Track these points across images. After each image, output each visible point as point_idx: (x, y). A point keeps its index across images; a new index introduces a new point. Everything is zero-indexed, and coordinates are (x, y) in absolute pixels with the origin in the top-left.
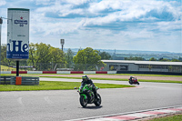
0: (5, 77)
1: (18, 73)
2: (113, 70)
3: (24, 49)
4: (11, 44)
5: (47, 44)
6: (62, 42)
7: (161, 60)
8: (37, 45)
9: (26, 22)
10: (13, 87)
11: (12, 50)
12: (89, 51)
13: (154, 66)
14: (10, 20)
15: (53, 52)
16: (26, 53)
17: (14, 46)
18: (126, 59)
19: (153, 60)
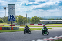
0: (8, 27)
1: (12, 26)
2: (44, 23)
3: (14, 17)
4: (9, 16)
5: (21, 16)
6: (26, 14)
7: (60, 19)
8: (18, 16)
9: (14, 8)
10: (11, 30)
11: (10, 18)
12: (35, 17)
13: (58, 21)
14: (9, 8)
15: (23, 18)
16: (15, 19)
17: (10, 17)
18: (48, 19)
19: (57, 19)
